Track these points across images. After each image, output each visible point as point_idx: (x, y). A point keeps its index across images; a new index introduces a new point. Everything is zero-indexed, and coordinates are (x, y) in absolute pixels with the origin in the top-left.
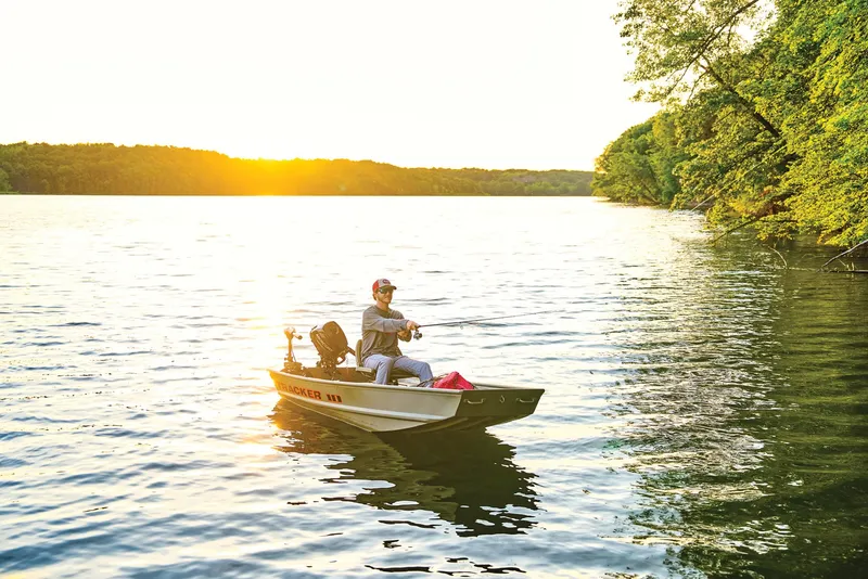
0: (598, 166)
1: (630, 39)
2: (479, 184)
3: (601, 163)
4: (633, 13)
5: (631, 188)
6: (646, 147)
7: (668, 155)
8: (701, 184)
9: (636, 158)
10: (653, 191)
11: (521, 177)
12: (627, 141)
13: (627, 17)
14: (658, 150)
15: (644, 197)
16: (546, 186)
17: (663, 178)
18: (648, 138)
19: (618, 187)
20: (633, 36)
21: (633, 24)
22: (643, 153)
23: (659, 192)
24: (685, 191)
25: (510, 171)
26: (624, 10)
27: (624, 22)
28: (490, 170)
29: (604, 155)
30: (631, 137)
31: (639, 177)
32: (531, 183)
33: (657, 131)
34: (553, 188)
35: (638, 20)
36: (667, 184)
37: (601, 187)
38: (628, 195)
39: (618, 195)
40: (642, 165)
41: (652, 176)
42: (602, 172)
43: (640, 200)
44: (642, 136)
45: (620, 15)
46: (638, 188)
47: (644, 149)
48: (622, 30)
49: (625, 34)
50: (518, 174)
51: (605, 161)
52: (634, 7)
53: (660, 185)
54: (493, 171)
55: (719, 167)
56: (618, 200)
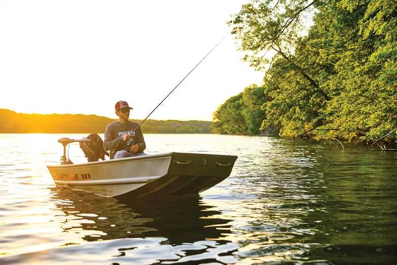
0: (215, 117)
1: (237, 35)
2: (153, 127)
3: (216, 115)
4: (238, 21)
5: (233, 127)
6: (239, 106)
7: (251, 109)
8: (277, 114)
9: (235, 112)
10: (244, 128)
11: (175, 124)
12: (229, 104)
13: (235, 23)
14: (246, 108)
15: (239, 131)
16: (187, 128)
17: (248, 122)
18: (241, 101)
19: (225, 126)
20: (238, 33)
21: (238, 27)
22: (238, 109)
23: (247, 128)
24: (268, 118)
25: (169, 121)
26: (234, 20)
27: (233, 26)
28: (158, 120)
29: (217, 111)
30: (231, 102)
31: (236, 121)
32: (180, 127)
33: (245, 98)
34: (191, 129)
35: (241, 25)
36: (250, 125)
37: (216, 127)
38: (231, 130)
39: (226, 130)
40: (238, 115)
41: (243, 120)
42: (217, 120)
43: (237, 132)
44: (237, 102)
45: (231, 22)
46: (236, 126)
47: (238, 107)
48: (232, 30)
49: (234, 33)
50: (172, 123)
51: (219, 114)
52: (239, 17)
53: (247, 125)
54: (160, 121)
55: (287, 104)
56: (226, 133)
